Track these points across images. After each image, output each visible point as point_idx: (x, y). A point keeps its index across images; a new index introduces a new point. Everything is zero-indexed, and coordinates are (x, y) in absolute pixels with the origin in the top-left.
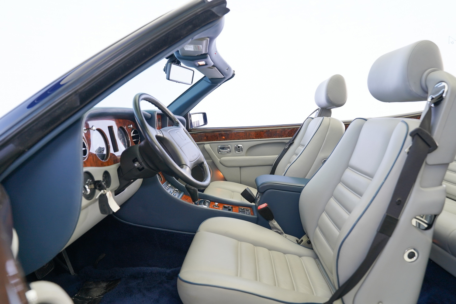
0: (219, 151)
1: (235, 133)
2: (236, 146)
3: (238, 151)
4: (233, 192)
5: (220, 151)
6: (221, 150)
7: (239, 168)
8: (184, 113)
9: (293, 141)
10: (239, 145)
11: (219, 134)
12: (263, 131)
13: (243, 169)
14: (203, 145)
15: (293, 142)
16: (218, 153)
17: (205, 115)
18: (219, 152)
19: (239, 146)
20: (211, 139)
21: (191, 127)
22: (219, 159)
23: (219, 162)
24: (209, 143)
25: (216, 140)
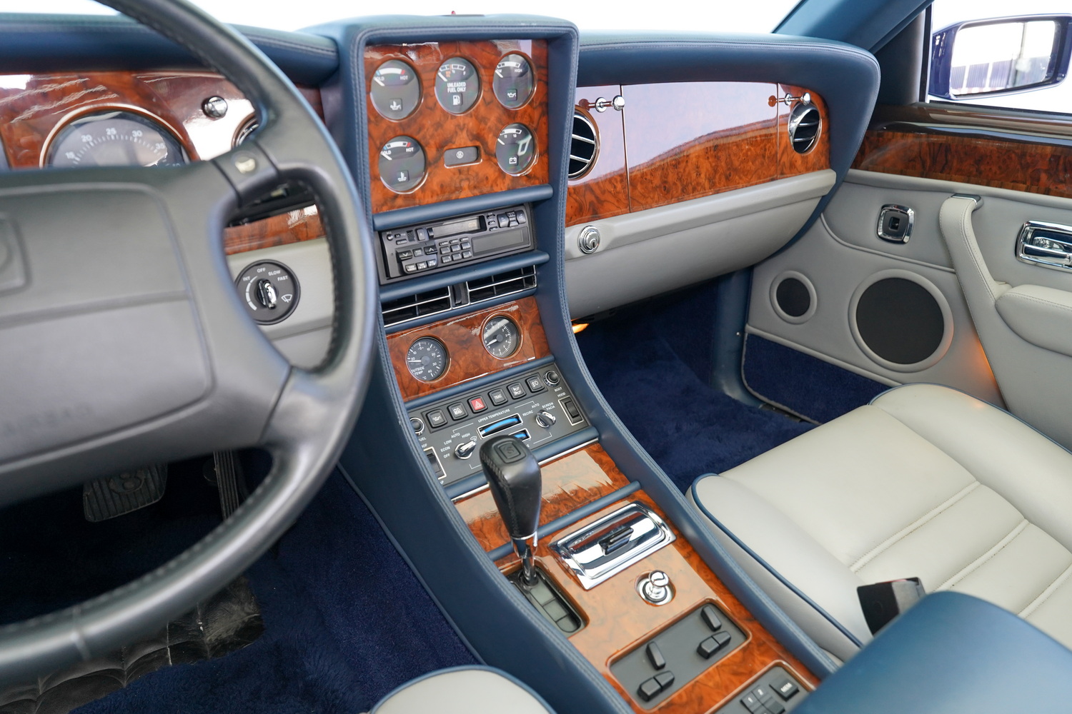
0: (1020, 247)
4: (982, 482)
18: (1023, 254)
20: (995, 173)
21: (922, 98)
22: (995, 289)
23: (992, 302)
24: (977, 197)
25: (1024, 186)
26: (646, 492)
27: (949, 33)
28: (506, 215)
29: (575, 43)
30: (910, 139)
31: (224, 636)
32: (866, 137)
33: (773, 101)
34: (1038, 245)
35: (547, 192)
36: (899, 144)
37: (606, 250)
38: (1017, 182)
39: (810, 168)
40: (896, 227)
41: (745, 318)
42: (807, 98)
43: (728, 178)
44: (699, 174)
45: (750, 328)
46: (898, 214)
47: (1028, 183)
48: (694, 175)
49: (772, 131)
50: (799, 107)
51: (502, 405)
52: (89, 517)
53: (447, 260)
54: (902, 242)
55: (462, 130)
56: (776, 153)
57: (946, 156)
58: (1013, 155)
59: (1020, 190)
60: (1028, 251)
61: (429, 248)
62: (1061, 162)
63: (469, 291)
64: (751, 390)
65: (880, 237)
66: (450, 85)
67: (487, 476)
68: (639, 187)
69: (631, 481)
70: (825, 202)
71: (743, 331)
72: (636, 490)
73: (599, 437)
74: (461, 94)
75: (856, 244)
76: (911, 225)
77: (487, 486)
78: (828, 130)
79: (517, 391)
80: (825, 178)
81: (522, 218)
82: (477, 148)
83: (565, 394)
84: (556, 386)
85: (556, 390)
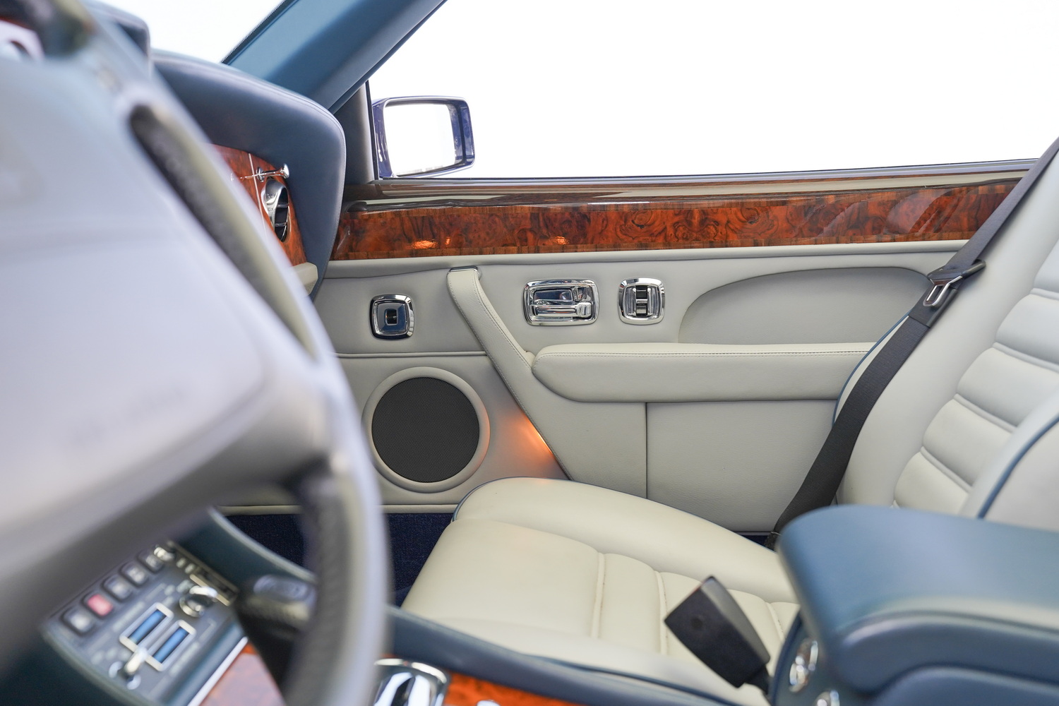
0: (528, 310)
1: (626, 210)
2: (625, 283)
3: (639, 315)
4: (603, 551)
5: (536, 312)
6: (539, 303)
7: (641, 408)
8: (338, 90)
9: (977, 261)
10: (642, 281)
11: (535, 215)
12: (784, 203)
13: (661, 417)
14: (442, 274)
15: (982, 270)
16: (527, 319)
17: (460, 111)
18: (533, 318)
19: (645, 287)
20: (485, 239)
21: (376, 175)
22: (527, 357)
23: (528, 369)
24: (476, 266)
25: (515, 248)
38: (508, 245)
40: (395, 321)
46: (391, 305)
47: (518, 244)
50: (270, 184)
51: (128, 599)
54: (404, 336)
57: (432, 230)
58: (497, 219)
59: (513, 253)
62: (541, 219)
65: (378, 336)
76: (410, 315)
78: (295, 215)
79: (135, 574)
80: (307, 272)
83: (196, 565)
84: (176, 559)
85: (181, 563)
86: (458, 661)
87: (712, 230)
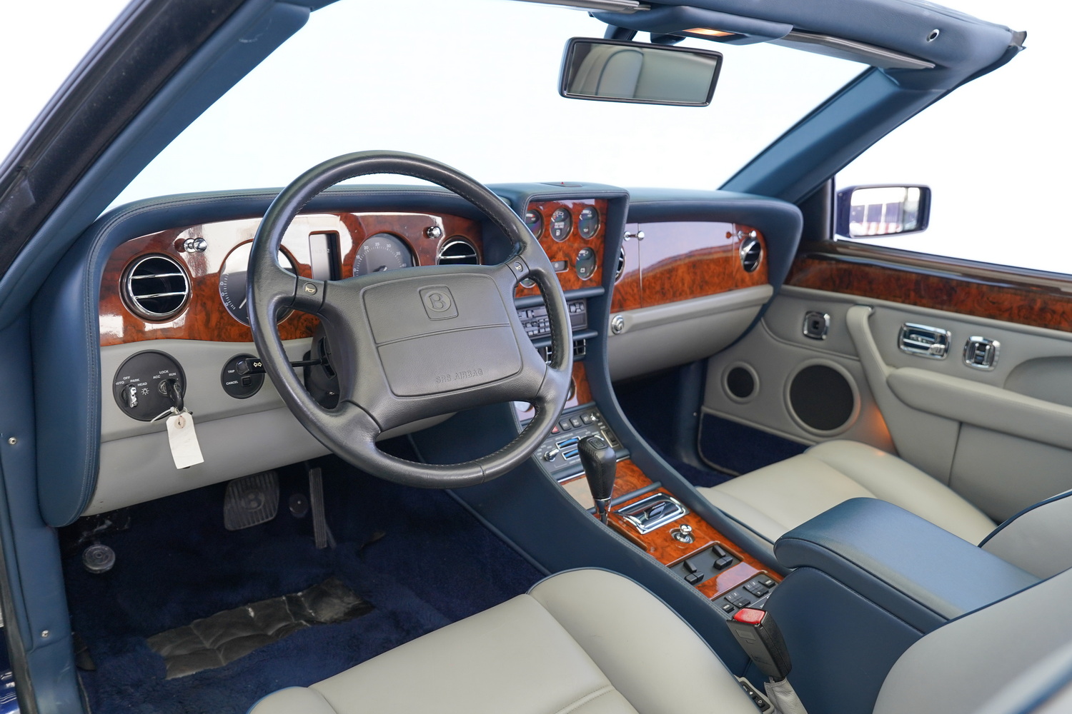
0: (901, 341)
1: (984, 289)
3: (975, 362)
7: (955, 426)
13: (968, 435)
14: (845, 306)
16: (899, 346)
18: (902, 346)
19: (985, 345)
20: (882, 290)
21: (832, 237)
22: (886, 370)
23: (884, 379)
24: (872, 306)
25: (900, 300)
26: (666, 488)
27: (847, 194)
28: (574, 305)
29: (628, 202)
30: (824, 265)
31: (336, 617)
32: (794, 263)
33: (729, 235)
34: (913, 339)
35: (601, 291)
36: (816, 268)
37: (627, 332)
38: (896, 297)
39: (755, 283)
40: (817, 328)
41: (701, 400)
42: (753, 234)
43: (701, 288)
44: (683, 284)
45: (705, 409)
46: (818, 319)
47: (903, 298)
48: (680, 285)
49: (729, 254)
50: (747, 240)
51: (568, 430)
52: (229, 526)
53: (542, 331)
54: (821, 339)
55: (560, 250)
56: (732, 272)
57: (849, 278)
58: (892, 279)
59: (898, 302)
60: (907, 345)
61: (534, 322)
62: (922, 285)
63: (548, 353)
64: (706, 460)
65: (806, 336)
66: (556, 224)
67: (584, 466)
68: (647, 291)
69: (654, 481)
70: (765, 309)
71: (699, 411)
72: (659, 487)
73: (630, 455)
74: (561, 229)
75: (789, 340)
76: (827, 327)
77: (584, 473)
78: (767, 256)
79: (576, 422)
80: (765, 291)
81: (582, 307)
82: (566, 262)
83: (607, 427)
84: (599, 422)
85: (599, 424)
86: (699, 508)
87: (1049, 316)
